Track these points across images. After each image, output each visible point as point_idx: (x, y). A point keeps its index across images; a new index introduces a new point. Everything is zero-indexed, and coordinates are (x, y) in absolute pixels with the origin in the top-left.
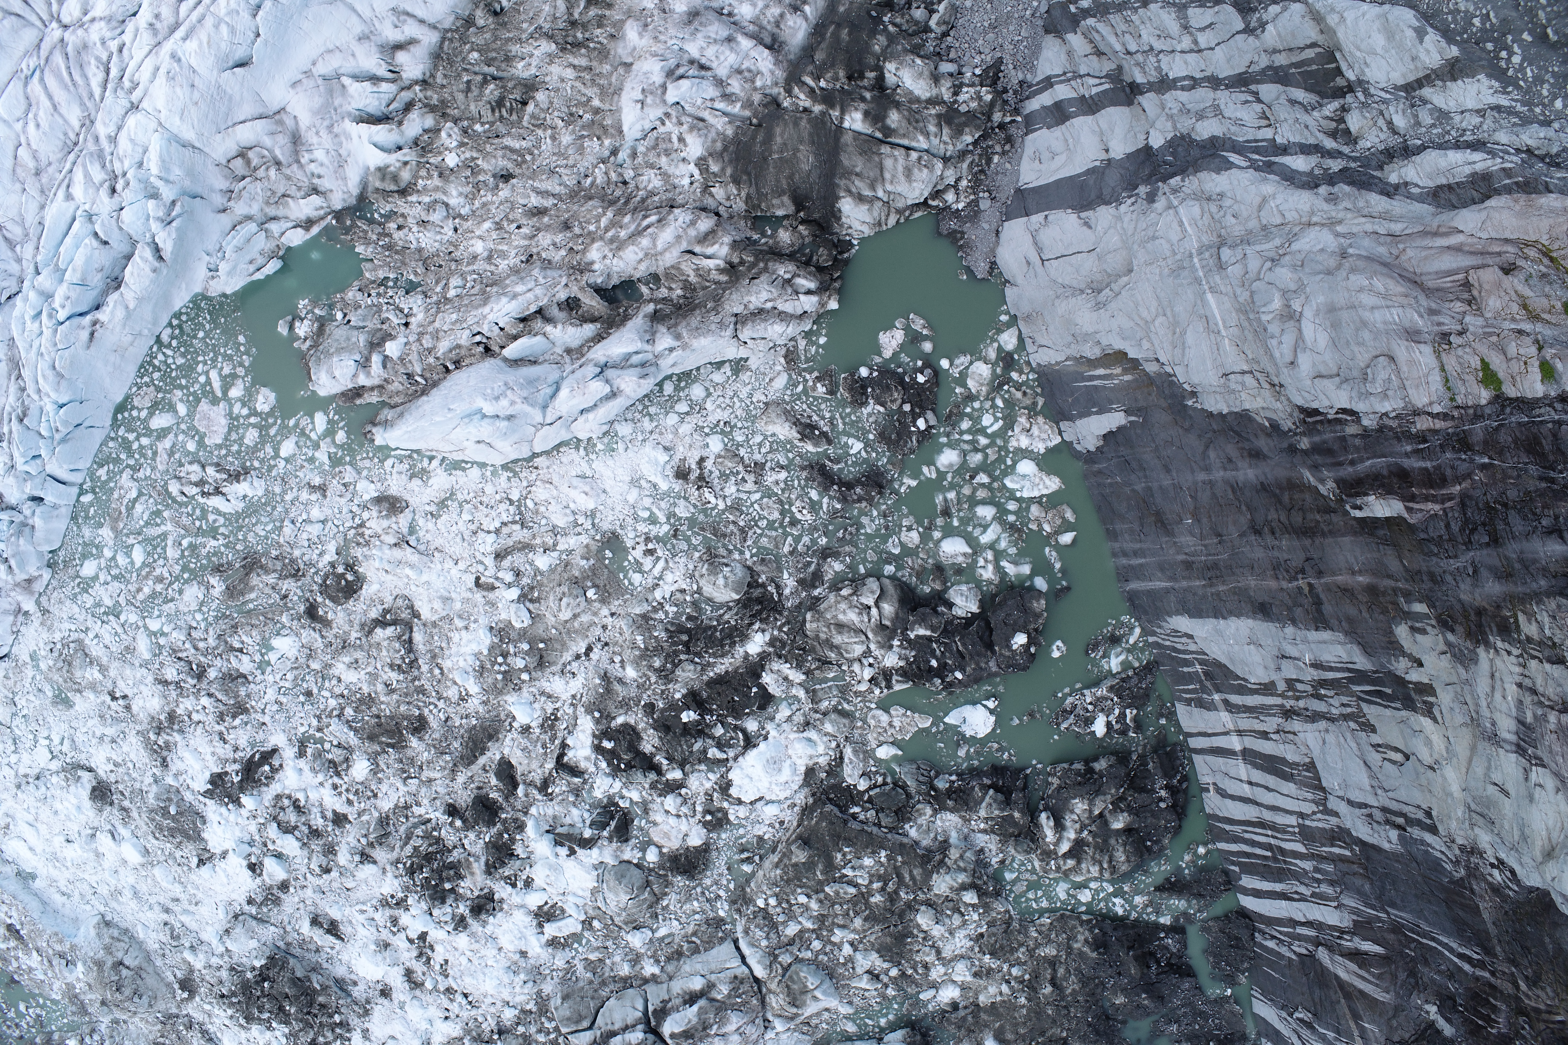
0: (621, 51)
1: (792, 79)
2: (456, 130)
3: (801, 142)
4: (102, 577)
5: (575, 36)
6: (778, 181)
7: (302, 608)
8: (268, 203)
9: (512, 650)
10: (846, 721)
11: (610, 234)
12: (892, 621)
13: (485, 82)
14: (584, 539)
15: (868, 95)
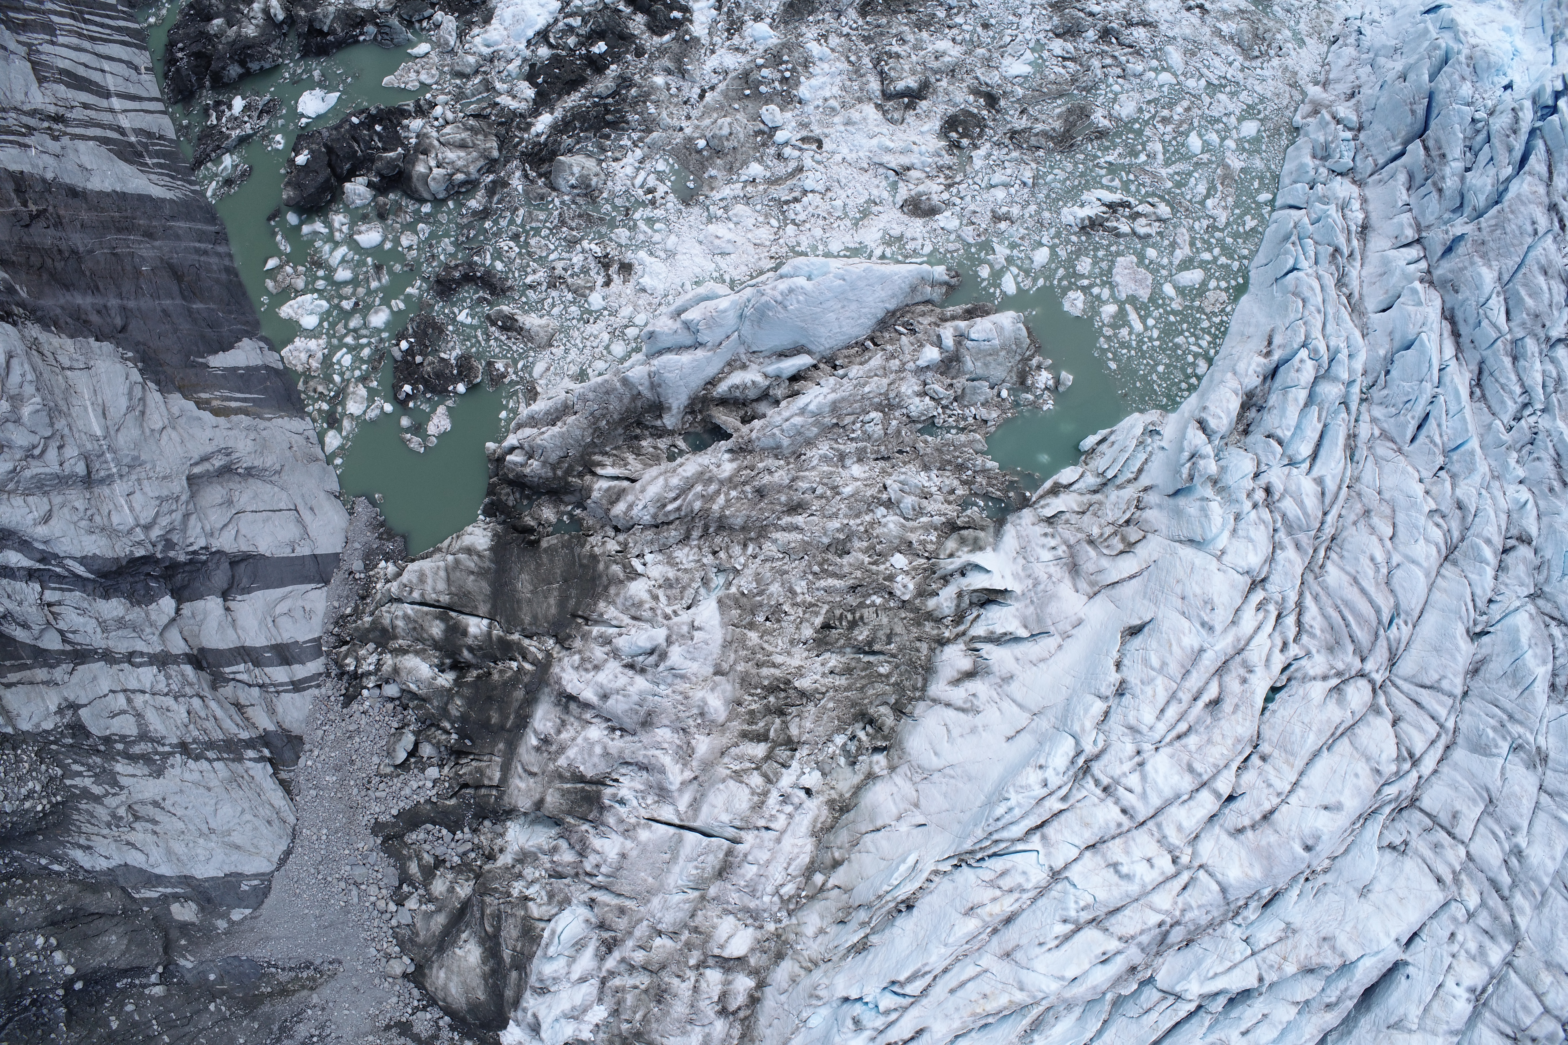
0: (727, 687)
1: (544, 666)
2: (898, 593)
3: (530, 601)
4: (1233, 120)
5: (777, 698)
6: (551, 561)
7: (1002, 103)
8: (1101, 503)
9: (777, 84)
10: (457, 68)
11: (713, 487)
12: (417, 159)
13: (870, 643)
14: (716, 195)
15: (466, 653)
